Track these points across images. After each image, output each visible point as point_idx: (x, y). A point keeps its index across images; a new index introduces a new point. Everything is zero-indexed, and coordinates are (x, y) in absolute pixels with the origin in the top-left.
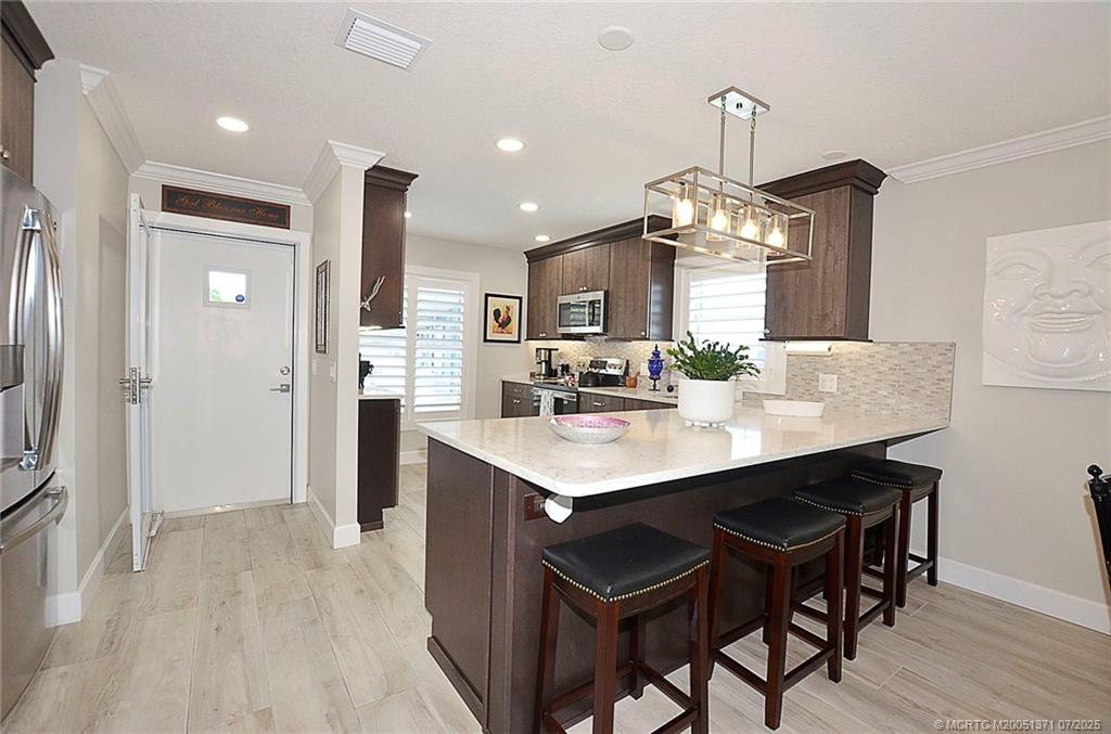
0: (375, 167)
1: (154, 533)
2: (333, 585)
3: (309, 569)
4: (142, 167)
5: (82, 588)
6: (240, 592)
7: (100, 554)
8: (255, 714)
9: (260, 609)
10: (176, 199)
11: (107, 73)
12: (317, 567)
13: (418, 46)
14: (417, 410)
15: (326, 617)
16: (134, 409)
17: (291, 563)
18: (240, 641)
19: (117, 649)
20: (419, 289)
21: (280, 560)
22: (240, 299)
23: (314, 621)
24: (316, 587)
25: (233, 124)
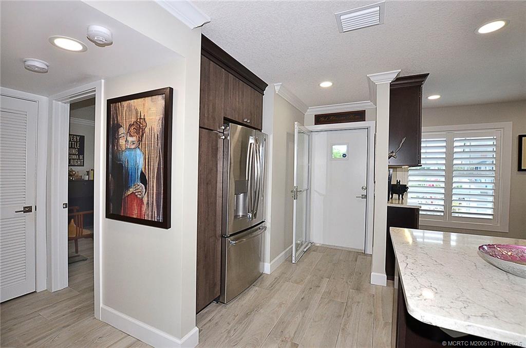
0: (398, 79)
1: (305, 250)
2: (359, 302)
3: (353, 289)
4: (308, 110)
5: (271, 263)
6: (319, 286)
7: (284, 252)
8: (292, 343)
9: (322, 298)
10: (321, 119)
11: (281, 83)
12: (357, 290)
13: (378, 8)
14: (453, 215)
15: (345, 317)
16: (295, 201)
17: (347, 283)
18: (307, 308)
19: (272, 289)
20: (455, 139)
21: (343, 279)
22: (344, 156)
23: (339, 316)
24: (350, 300)
25: (326, 84)
